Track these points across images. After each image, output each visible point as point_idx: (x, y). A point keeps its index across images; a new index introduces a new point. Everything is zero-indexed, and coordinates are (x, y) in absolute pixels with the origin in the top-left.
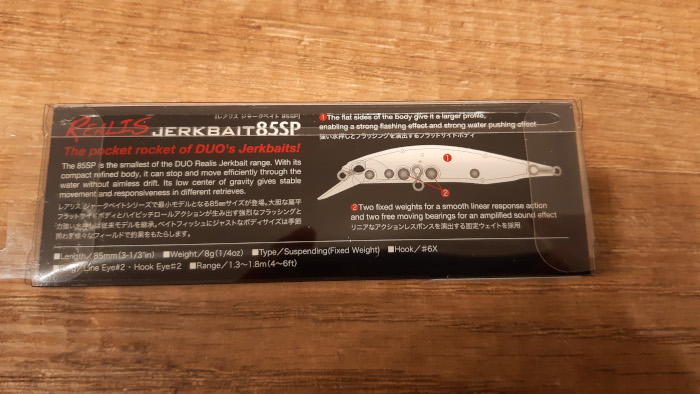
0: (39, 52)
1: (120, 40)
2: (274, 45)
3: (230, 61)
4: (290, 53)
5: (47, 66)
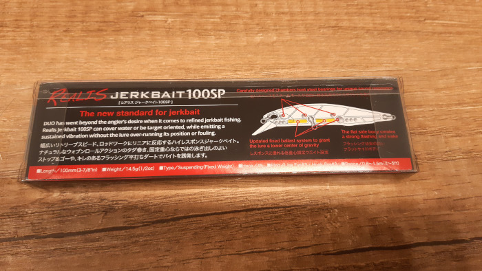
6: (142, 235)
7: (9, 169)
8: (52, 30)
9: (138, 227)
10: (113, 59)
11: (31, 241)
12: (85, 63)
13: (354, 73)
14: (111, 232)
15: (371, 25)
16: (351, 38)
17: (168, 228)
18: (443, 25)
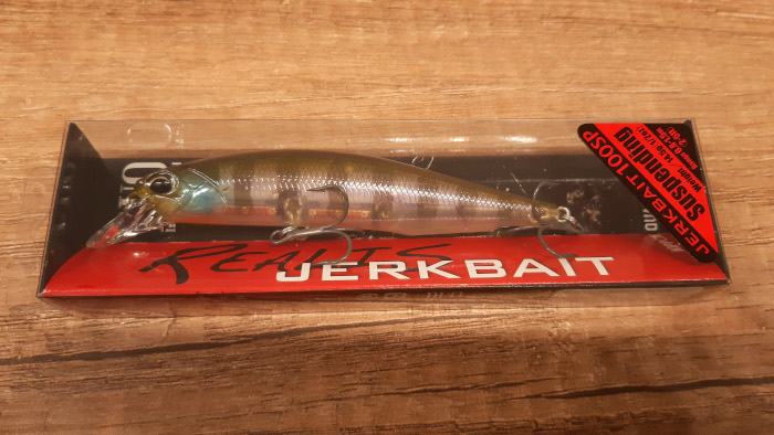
0: (31, 27)
1: (109, 11)
2: (257, 6)
3: (215, 22)
4: (272, 12)
5: (39, 39)
6: (235, 358)
7: (10, 243)
8: (88, 11)
9: (229, 344)
10: (190, 62)
11: (46, 365)
12: (143, 68)
13: (598, 95)
14: (183, 353)
15: (628, 17)
16: (594, 38)
17: (281, 346)
18: (747, 21)
